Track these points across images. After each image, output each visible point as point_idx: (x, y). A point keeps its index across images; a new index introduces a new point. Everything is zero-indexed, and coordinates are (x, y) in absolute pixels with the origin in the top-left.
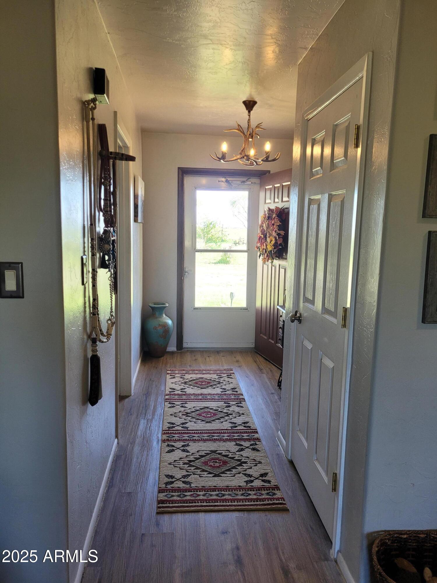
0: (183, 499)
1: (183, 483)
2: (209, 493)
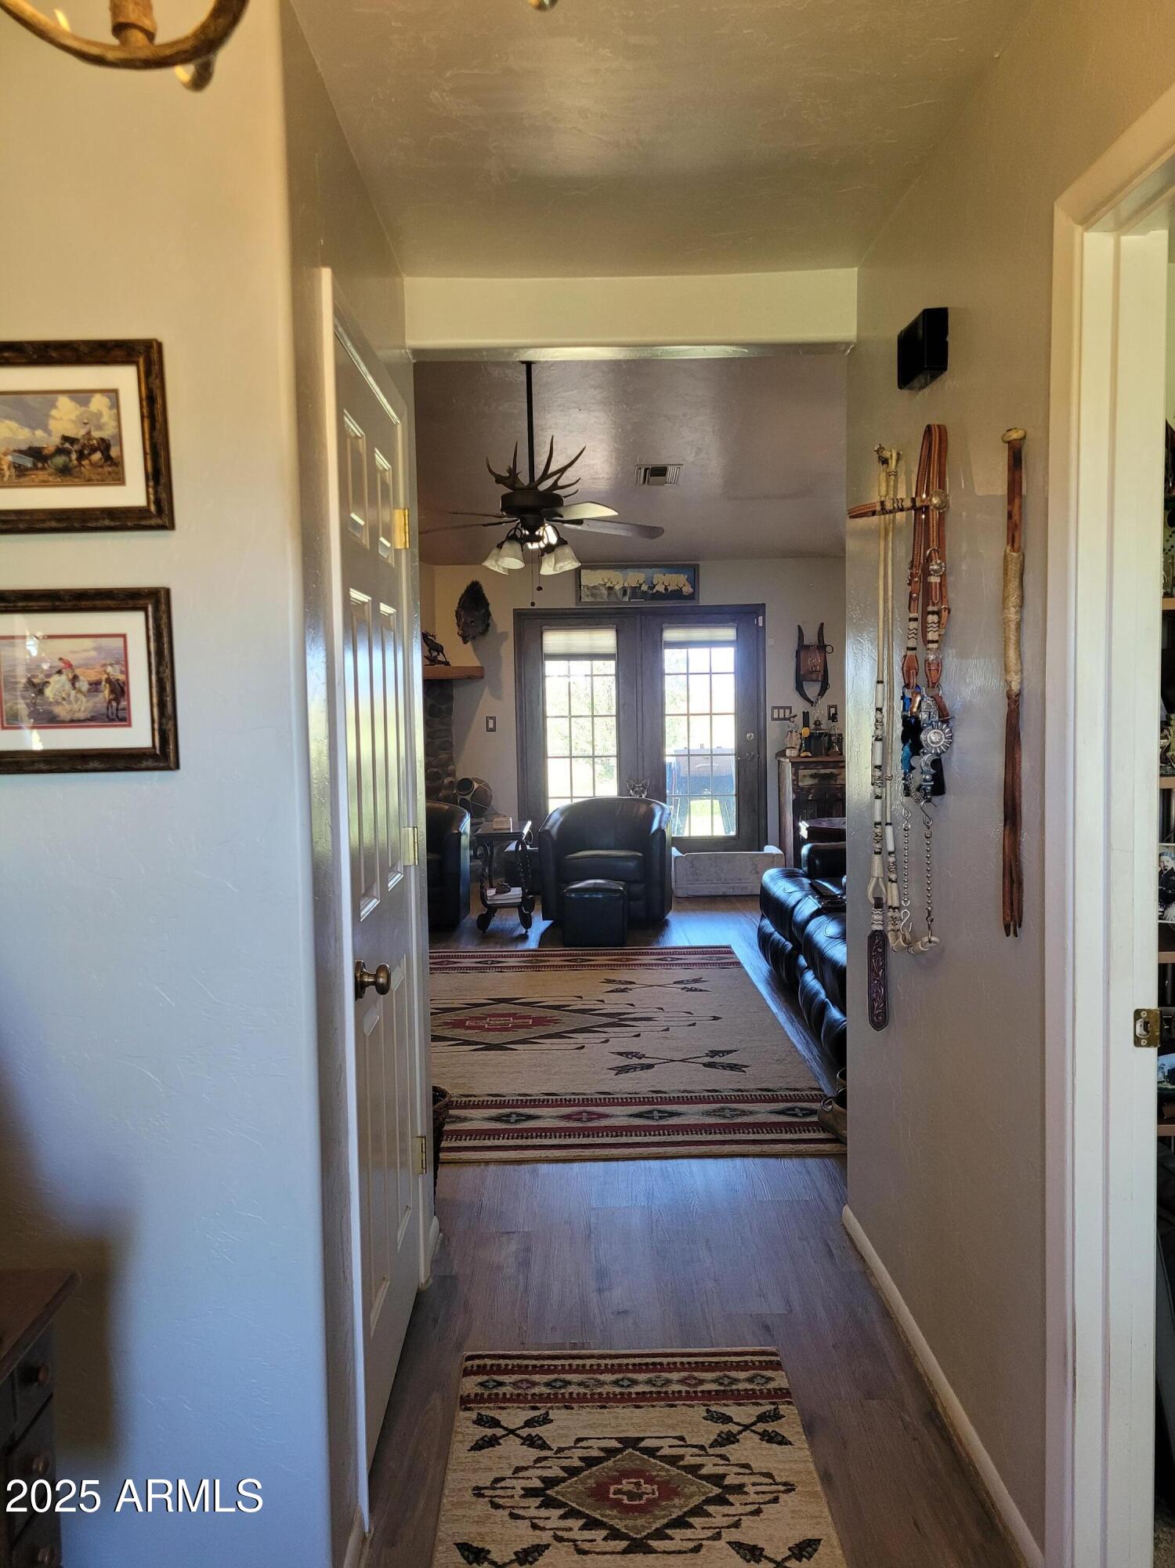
0: (722, 1373)
1: (729, 1416)
2: (654, 1389)
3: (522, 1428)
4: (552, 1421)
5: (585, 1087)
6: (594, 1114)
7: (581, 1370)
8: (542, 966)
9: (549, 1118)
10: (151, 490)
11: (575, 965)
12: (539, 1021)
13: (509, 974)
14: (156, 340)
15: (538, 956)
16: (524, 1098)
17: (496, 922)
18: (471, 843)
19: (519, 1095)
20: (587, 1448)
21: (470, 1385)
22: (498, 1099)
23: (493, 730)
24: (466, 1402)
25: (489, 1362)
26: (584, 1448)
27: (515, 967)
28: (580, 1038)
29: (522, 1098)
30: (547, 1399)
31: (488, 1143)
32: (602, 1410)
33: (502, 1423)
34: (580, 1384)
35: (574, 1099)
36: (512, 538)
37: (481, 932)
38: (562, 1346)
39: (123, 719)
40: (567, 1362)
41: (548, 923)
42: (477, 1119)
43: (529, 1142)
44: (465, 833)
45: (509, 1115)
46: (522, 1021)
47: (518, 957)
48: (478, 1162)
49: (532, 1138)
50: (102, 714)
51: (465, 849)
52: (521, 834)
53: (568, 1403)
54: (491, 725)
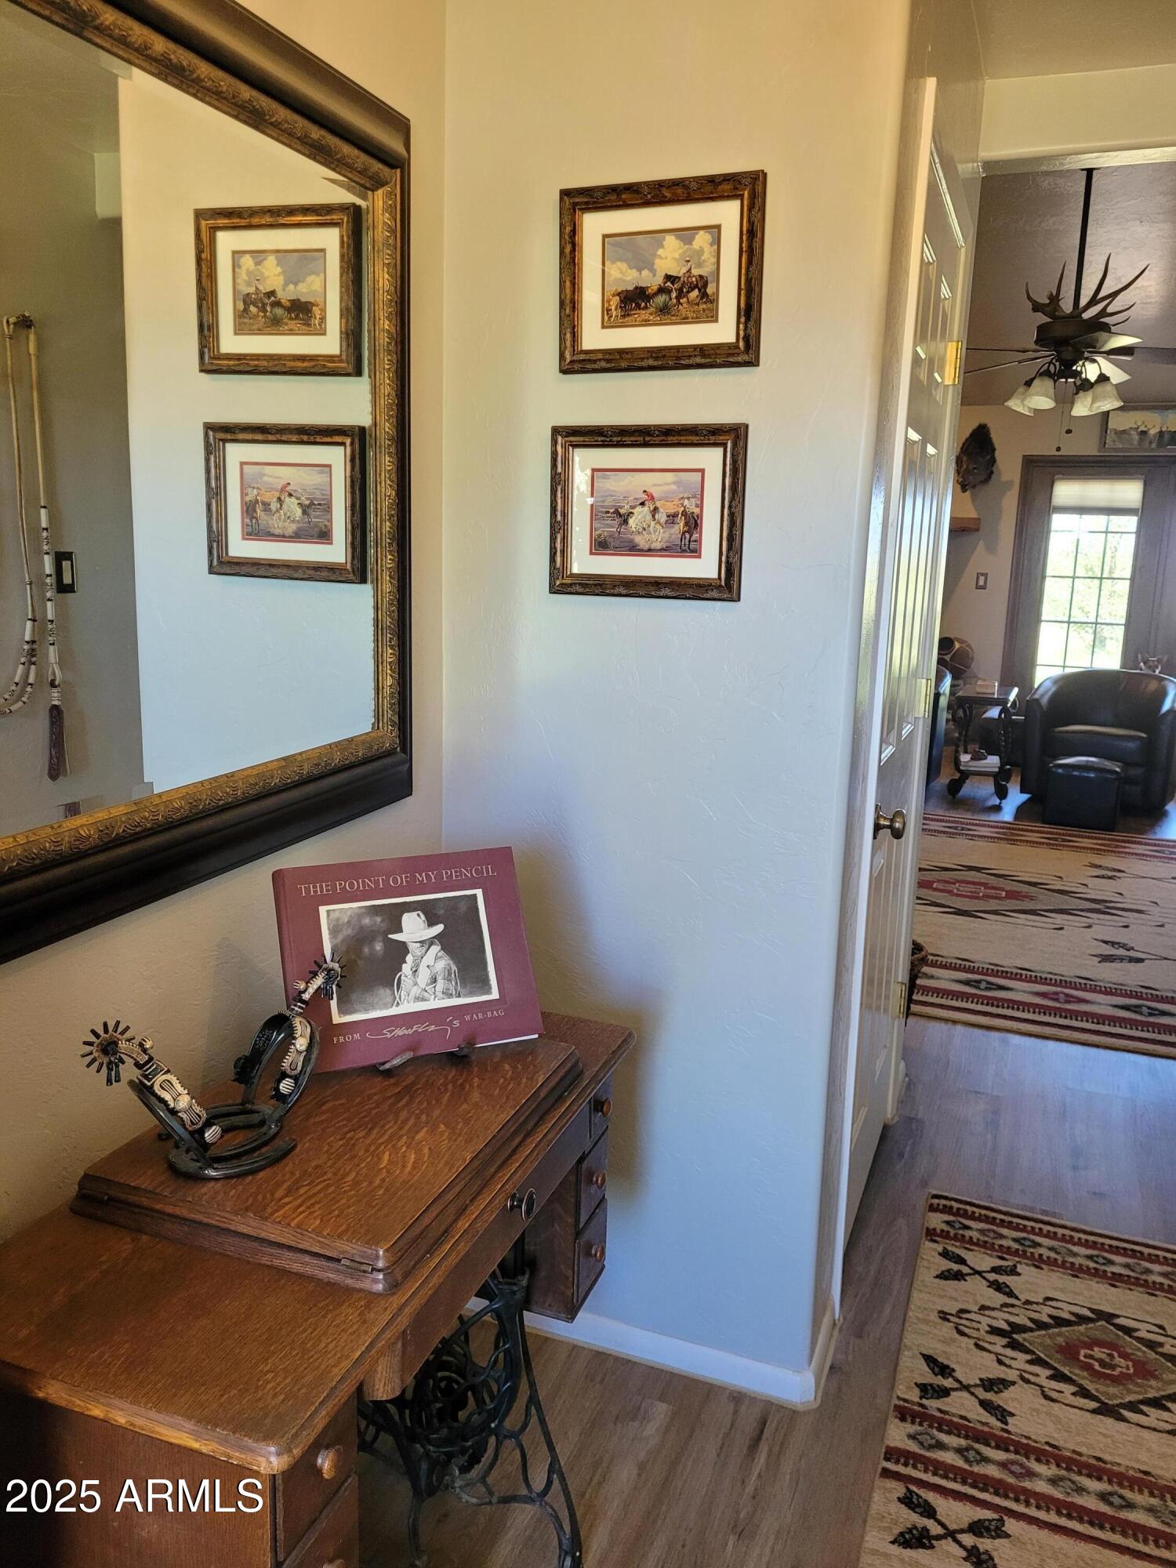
2: (1132, 1274)
3: (988, 1272)
4: (1020, 1274)
5: (1064, 969)
6: (1072, 996)
7: (1054, 1236)
8: (1017, 840)
9: (1021, 991)
10: (741, 326)
11: (1054, 844)
12: (1012, 895)
13: (981, 843)
14: (763, 171)
15: (1013, 829)
16: (995, 968)
17: (968, 789)
18: (949, 707)
19: (990, 964)
20: (1057, 1308)
21: (937, 1221)
22: (968, 964)
23: (983, 588)
24: (931, 1234)
25: (955, 1205)
26: (1054, 1307)
27: (988, 837)
28: (1059, 919)
29: (992, 967)
30: (1016, 1253)
31: (955, 1003)
32: (1075, 1279)
33: (968, 1262)
34: (1051, 1249)
35: (1051, 979)
36: (1047, 374)
37: (951, 797)
38: (1032, 1210)
39: (694, 551)
40: (1038, 1226)
41: (1025, 797)
42: (944, 979)
43: (1000, 1011)
44: (944, 694)
45: (979, 982)
46: (993, 891)
47: (992, 827)
48: (946, 1020)
49: (1003, 1008)
50: (677, 545)
51: (943, 710)
52: (1006, 701)
53: (1039, 1263)
54: (981, 583)
